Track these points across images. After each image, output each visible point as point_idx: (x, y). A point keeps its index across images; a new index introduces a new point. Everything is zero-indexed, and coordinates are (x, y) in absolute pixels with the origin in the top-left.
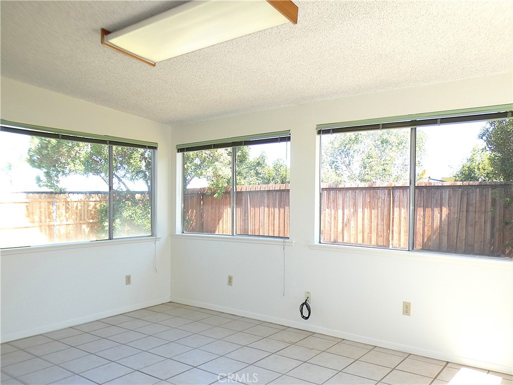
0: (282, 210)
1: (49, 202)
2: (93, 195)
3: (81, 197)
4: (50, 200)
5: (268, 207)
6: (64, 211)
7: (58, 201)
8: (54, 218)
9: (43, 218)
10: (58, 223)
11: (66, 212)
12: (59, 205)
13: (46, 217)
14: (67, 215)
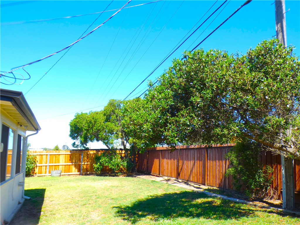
0: (171, 160)
1: (80, 154)
2: (100, 151)
3: (95, 152)
4: (80, 153)
5: (167, 159)
6: (86, 158)
7: (84, 153)
8: (82, 161)
9: (77, 161)
10: (83, 163)
11: (87, 159)
12: (84, 155)
13: (78, 161)
14: (88, 160)
